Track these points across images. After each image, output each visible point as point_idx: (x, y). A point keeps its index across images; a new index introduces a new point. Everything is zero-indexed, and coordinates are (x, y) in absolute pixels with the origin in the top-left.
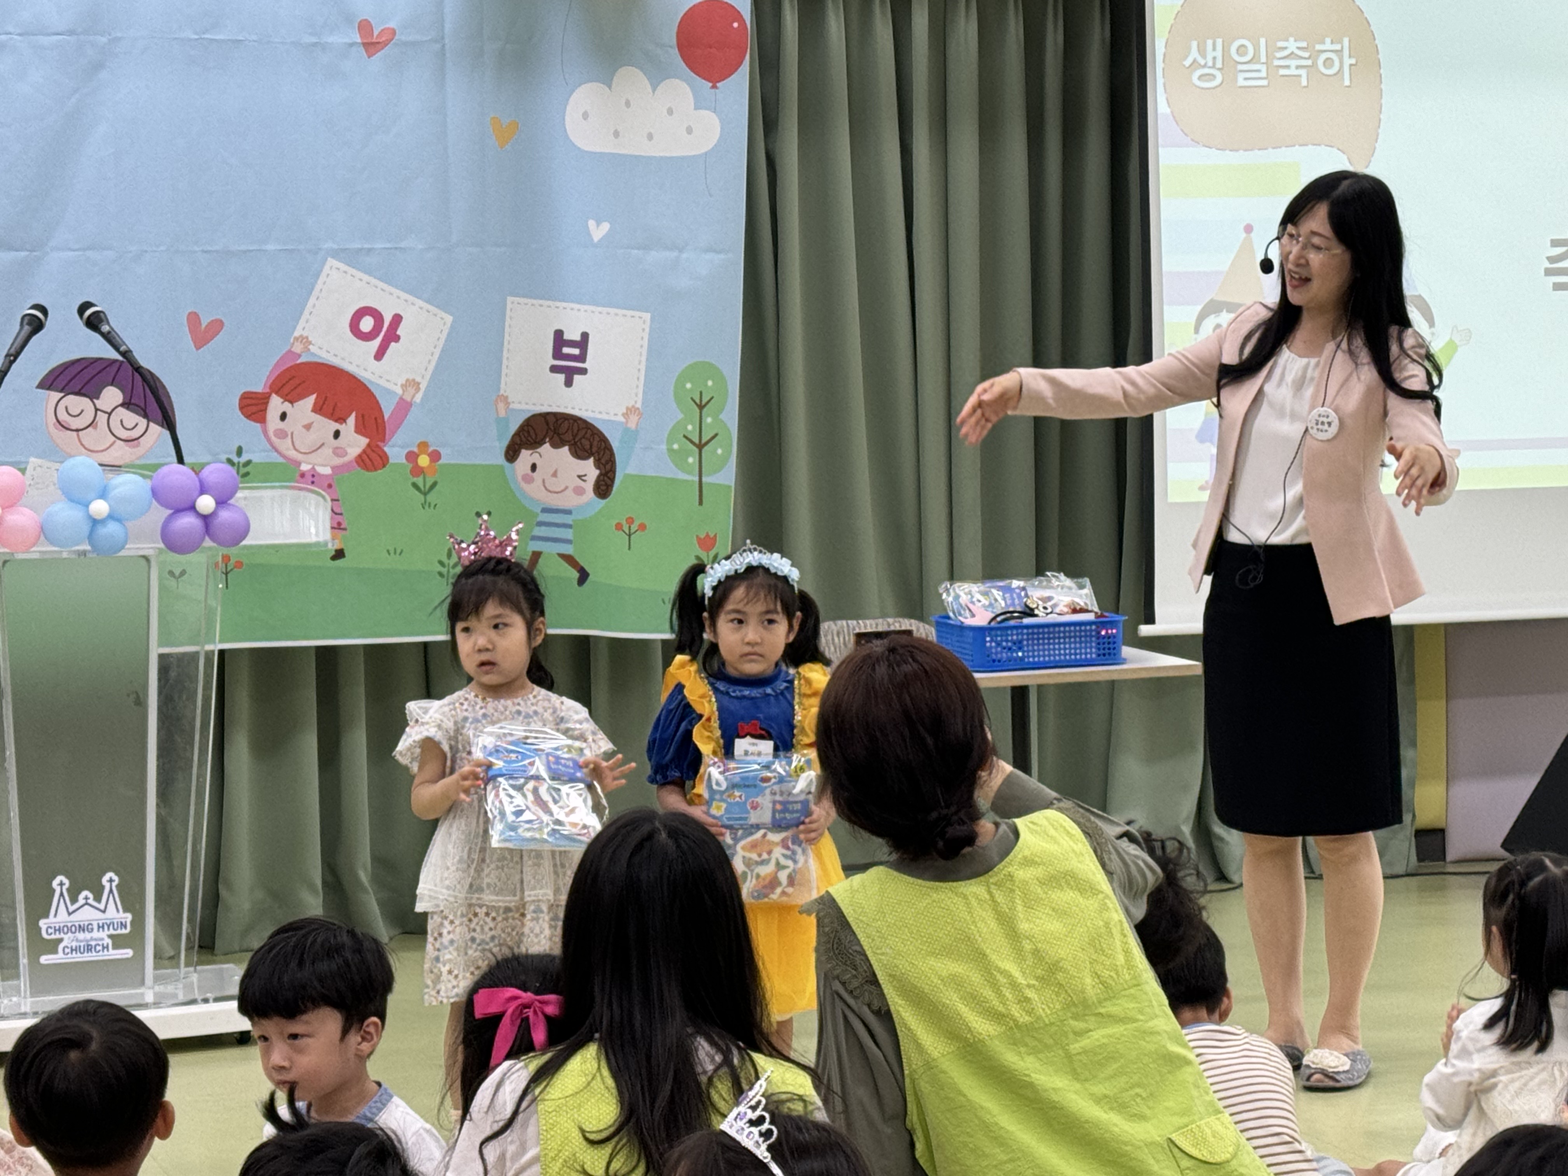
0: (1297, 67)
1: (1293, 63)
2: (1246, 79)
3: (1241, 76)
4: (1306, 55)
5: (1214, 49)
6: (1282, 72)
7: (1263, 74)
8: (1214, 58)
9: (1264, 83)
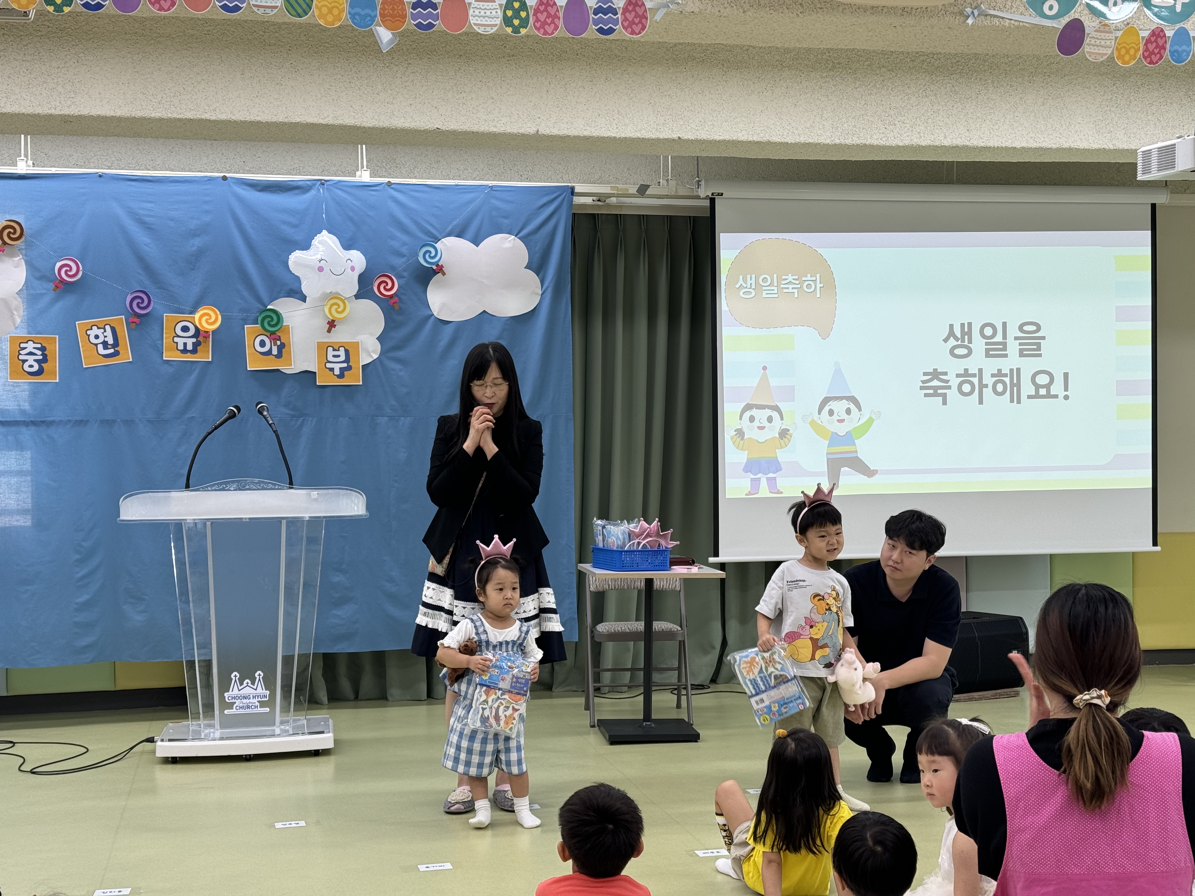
0: (793, 288)
1: (790, 286)
2: (767, 294)
3: (764, 292)
4: (798, 282)
5: (751, 280)
6: (785, 291)
7: (776, 292)
8: (751, 284)
9: (776, 296)
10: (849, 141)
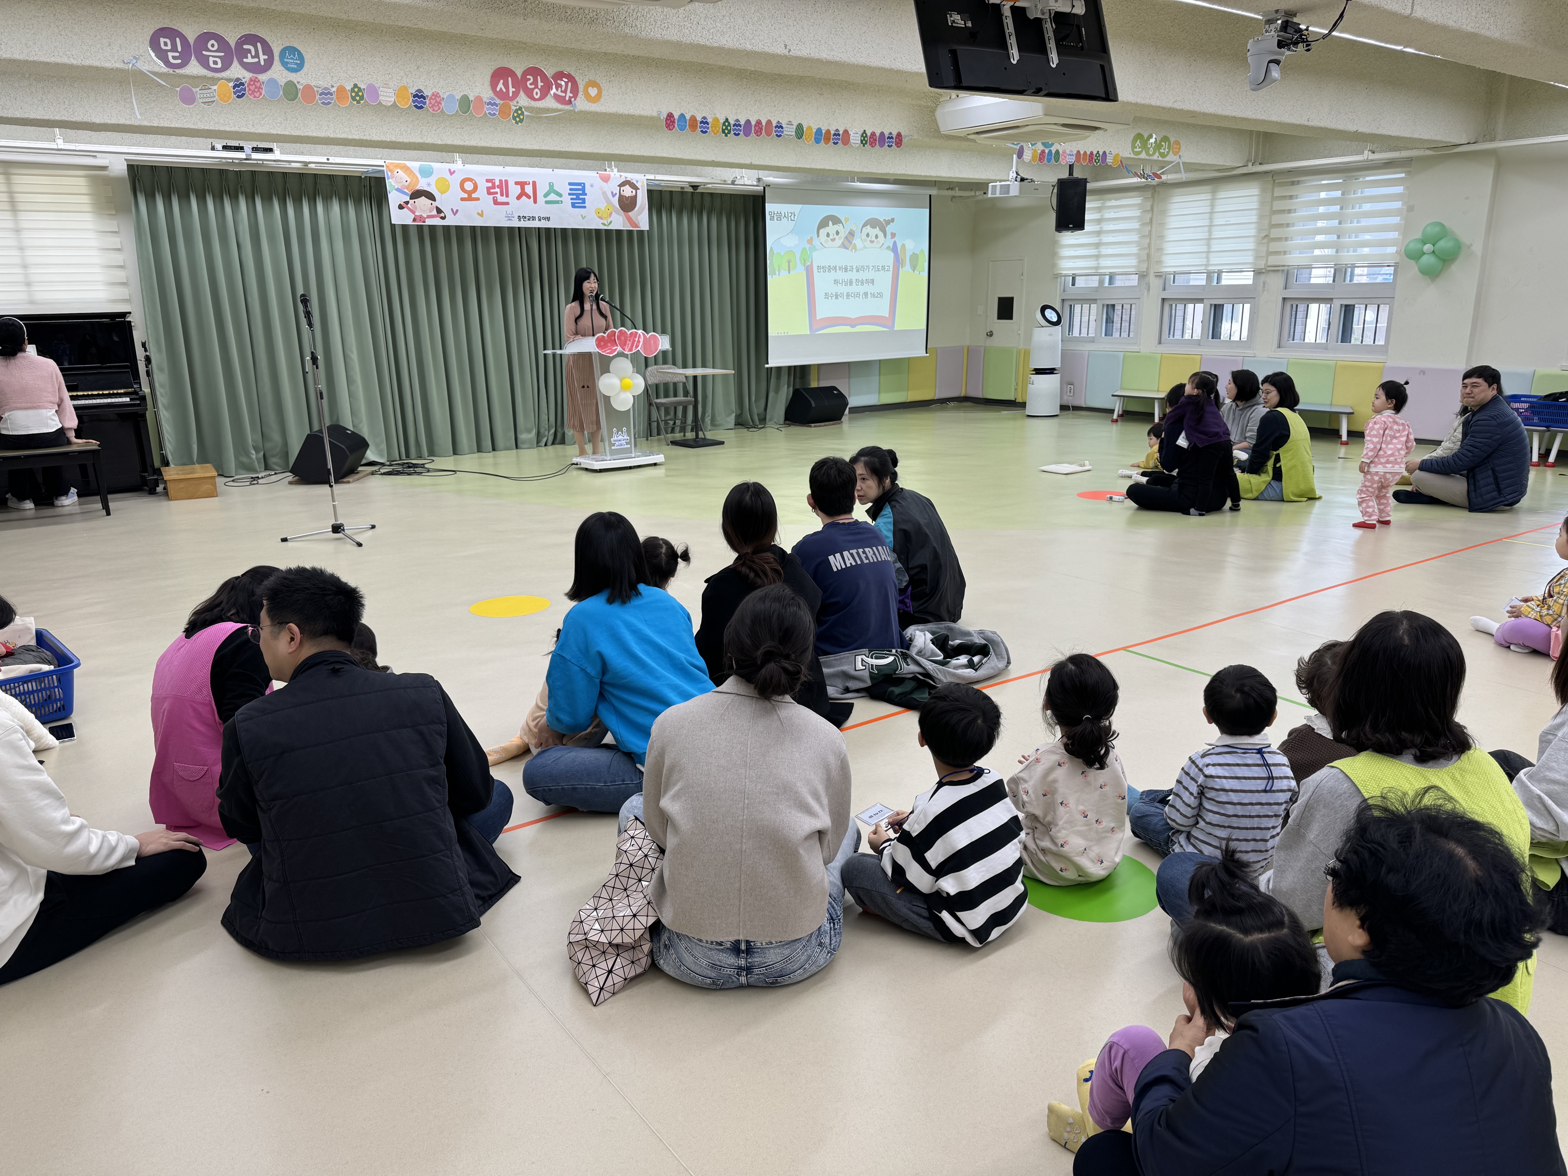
10: (865, 171)
